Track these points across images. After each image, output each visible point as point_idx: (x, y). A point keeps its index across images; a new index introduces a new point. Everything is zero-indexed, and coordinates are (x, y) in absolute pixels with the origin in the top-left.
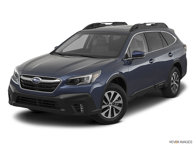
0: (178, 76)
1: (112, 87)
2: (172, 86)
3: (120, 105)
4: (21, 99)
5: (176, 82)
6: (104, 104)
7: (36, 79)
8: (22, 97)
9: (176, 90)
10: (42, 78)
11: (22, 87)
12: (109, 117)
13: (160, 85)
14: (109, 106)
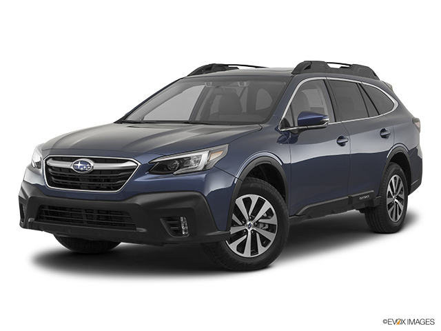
0: (401, 185)
1: (252, 185)
2: (390, 206)
3: (271, 228)
4: (47, 213)
5: (398, 198)
6: (234, 224)
7: (82, 162)
8: (49, 207)
9: (399, 217)
10: (96, 161)
11: (51, 183)
12: (247, 253)
13: (361, 198)
14: (246, 229)
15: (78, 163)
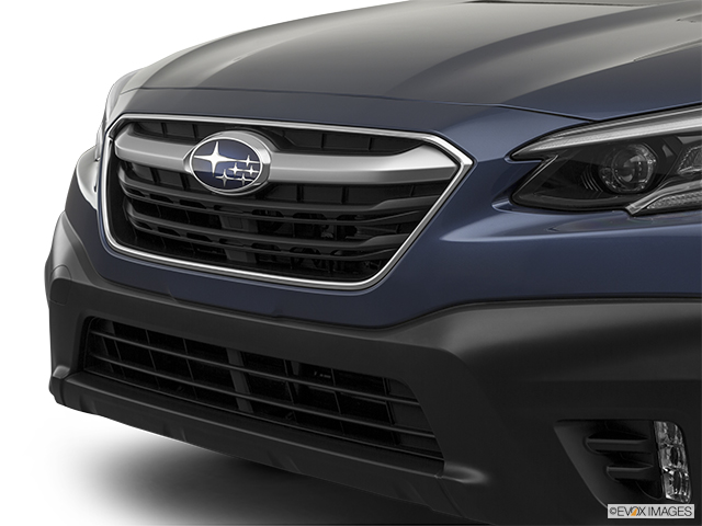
8: (121, 329)
15: (208, 150)
